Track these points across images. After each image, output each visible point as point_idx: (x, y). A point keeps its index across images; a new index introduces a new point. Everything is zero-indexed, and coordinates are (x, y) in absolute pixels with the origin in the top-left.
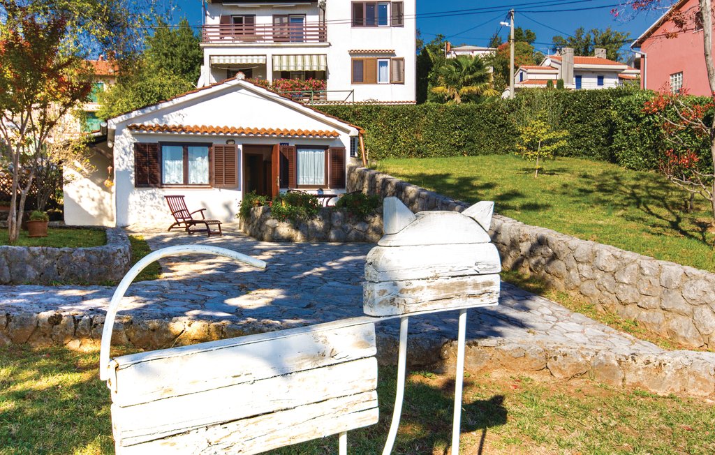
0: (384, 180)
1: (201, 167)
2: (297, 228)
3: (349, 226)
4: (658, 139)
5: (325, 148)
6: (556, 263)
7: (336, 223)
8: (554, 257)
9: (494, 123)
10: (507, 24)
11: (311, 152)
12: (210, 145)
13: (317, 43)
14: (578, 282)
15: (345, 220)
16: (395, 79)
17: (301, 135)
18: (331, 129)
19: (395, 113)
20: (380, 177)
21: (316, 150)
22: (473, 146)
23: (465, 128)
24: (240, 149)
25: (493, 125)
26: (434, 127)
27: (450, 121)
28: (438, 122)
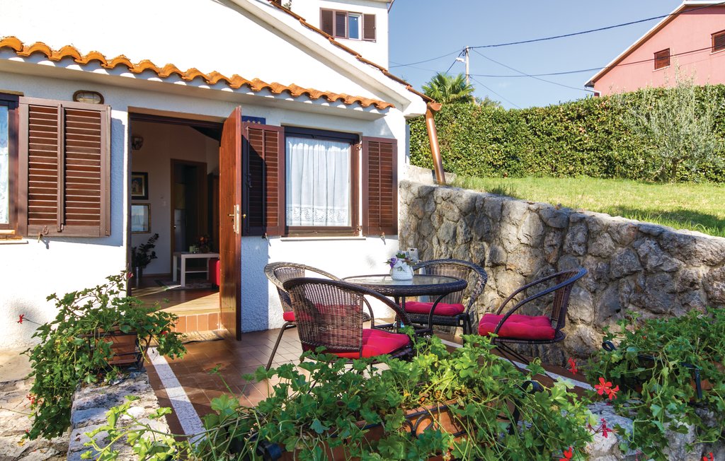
9: (549, 134)
10: (462, 60)
21: (330, 142)
22: (517, 166)
23: (506, 141)
24: (120, 121)
25: (546, 137)
26: (467, 137)
27: (488, 130)
28: (472, 130)
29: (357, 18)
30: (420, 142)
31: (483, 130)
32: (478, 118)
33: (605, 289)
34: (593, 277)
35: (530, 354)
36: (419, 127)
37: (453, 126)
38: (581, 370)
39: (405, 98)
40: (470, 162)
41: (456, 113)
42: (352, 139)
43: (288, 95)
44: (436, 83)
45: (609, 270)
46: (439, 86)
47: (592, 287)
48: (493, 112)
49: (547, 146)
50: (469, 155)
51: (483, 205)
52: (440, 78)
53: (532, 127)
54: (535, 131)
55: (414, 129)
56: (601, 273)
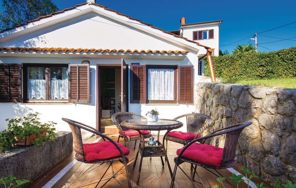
10: (254, 39)
19: (221, 59)
21: (166, 70)
22: (273, 76)
23: (267, 66)
24: (94, 69)
25: (290, 62)
26: (246, 66)
27: (257, 62)
28: (249, 63)
29: (207, 32)
30: (223, 70)
31: (254, 62)
32: (252, 58)
33: (288, 136)
34: (280, 128)
35: (242, 164)
36: (223, 64)
37: (239, 62)
38: (270, 182)
39: (196, 49)
40: (247, 76)
41: (240, 57)
42: (174, 68)
43: (144, 53)
44: (238, 49)
45: (292, 124)
46: (240, 50)
47: (279, 134)
48: (260, 54)
49: (290, 66)
50: (247, 73)
51: (223, 89)
52: (240, 47)
53: (281, 58)
54: (283, 60)
55: (221, 65)
56: (286, 125)
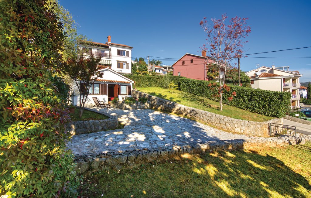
0: (144, 94)
1: (97, 89)
2: (130, 106)
3: (141, 105)
4: (190, 87)
5: (127, 86)
6: (197, 115)
7: (139, 105)
8: (197, 113)
11: (123, 86)
12: (100, 84)
13: (109, 58)
14: (202, 119)
15: (140, 104)
16: (127, 68)
17: (122, 82)
18: (128, 81)
20: (143, 93)
